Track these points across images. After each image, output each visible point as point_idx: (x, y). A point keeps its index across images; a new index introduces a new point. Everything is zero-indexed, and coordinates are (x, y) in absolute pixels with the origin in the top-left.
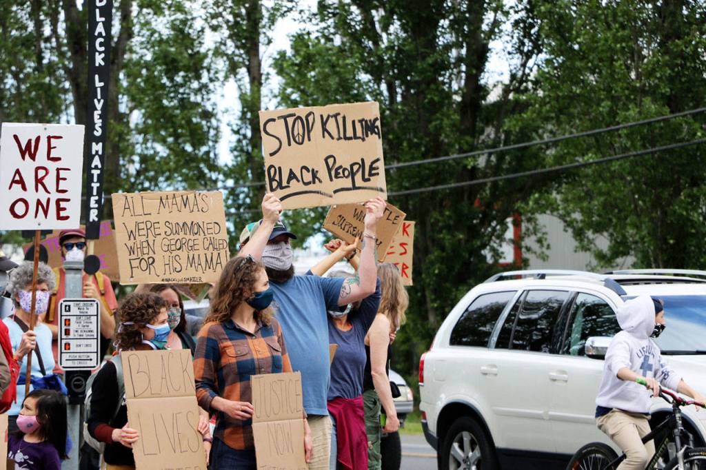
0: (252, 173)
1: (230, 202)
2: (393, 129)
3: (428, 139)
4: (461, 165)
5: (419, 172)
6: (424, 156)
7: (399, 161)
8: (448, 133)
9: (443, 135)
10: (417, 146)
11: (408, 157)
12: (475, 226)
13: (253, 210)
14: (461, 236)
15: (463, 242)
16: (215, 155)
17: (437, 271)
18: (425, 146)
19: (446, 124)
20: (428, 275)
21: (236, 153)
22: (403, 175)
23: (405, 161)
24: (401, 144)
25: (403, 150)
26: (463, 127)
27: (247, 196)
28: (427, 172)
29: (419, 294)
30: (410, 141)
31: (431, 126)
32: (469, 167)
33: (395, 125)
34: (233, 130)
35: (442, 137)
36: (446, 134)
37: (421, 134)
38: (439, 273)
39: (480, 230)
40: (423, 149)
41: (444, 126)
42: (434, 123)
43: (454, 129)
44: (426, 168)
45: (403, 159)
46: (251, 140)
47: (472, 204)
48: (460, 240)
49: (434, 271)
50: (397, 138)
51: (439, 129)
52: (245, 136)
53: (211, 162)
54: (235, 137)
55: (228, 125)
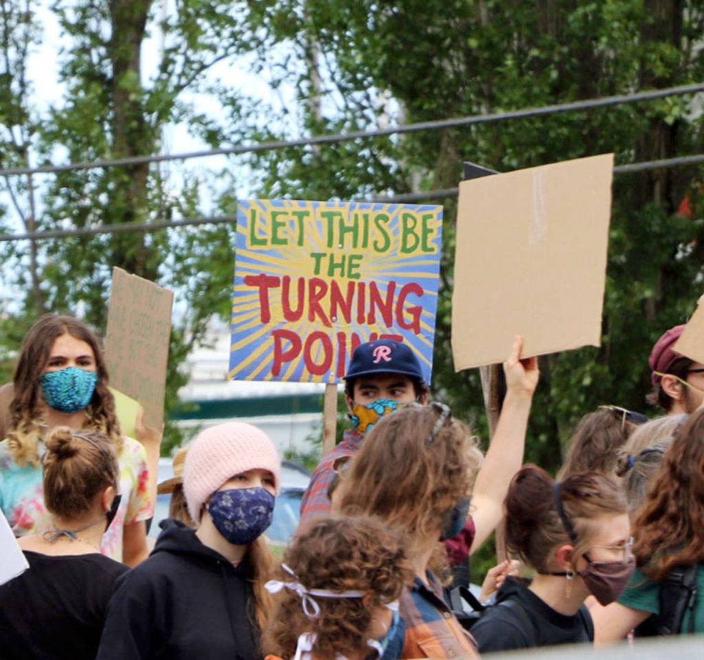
0: (113, 132)
1: (60, 202)
2: (478, 23)
3: (565, 50)
4: (648, 114)
5: (544, 132)
6: (557, 92)
7: (493, 102)
8: (616, 35)
9: (604, 39)
10: (540, 66)
11: (517, 94)
12: (681, 266)
13: (118, 225)
14: (648, 293)
15: (651, 307)
16: (23, 84)
17: (587, 381)
18: (559, 67)
19: (611, 12)
20: (565, 388)
21: (75, 81)
22: (506, 140)
23: (508, 106)
24: (499, 62)
25: (502, 76)
26: (651, 20)
27: (102, 188)
28: (565, 131)
29: (543, 438)
30: (521, 55)
31: (574, 18)
32: (670, 120)
33: (484, 13)
34: (65, 23)
35: (602, 45)
36: (611, 37)
37: (549, 37)
38: (593, 384)
39: (694, 277)
40: (554, 74)
41: (607, 17)
42: (580, 11)
43: (632, 25)
44: (561, 124)
45: (505, 100)
46: (111, 45)
47: (671, 210)
48: (644, 302)
49: (580, 380)
50: (490, 46)
51: (595, 25)
52: (95, 38)
53: (14, 102)
54: (72, 42)
55: (55, 10)
